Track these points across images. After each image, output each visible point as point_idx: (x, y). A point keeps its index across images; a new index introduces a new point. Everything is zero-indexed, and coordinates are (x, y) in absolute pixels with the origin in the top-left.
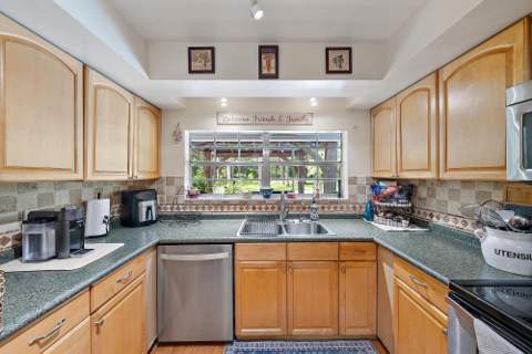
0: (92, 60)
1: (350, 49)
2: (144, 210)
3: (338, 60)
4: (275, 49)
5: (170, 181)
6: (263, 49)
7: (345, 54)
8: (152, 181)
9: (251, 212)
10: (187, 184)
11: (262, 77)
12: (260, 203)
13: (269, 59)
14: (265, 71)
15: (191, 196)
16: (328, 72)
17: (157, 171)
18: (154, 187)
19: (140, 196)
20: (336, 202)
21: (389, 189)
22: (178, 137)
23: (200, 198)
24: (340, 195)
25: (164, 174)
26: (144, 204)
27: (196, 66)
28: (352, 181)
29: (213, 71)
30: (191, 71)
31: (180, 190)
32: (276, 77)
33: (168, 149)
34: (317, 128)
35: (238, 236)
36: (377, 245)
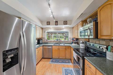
0: (37, 24)
1: (67, 21)
2: (41, 42)
3: (65, 23)
4: (57, 22)
5: (44, 38)
6: (56, 22)
7: (66, 22)
8: (41, 38)
9: (55, 43)
10: (46, 38)
11: (56, 25)
12: (56, 41)
13: (56, 23)
14: (56, 24)
15: (47, 40)
16: (64, 24)
17: (42, 37)
18: (42, 39)
19: (40, 40)
20: (67, 41)
21: (75, 39)
22: (45, 32)
23: (48, 40)
24: (68, 40)
25: (43, 37)
26: (41, 41)
27: (48, 24)
28: (70, 38)
29: (50, 25)
30: (47, 25)
31: (45, 39)
32: (57, 25)
33: (44, 33)
34: (65, 30)
35: (53, 45)
36: (71, 47)
